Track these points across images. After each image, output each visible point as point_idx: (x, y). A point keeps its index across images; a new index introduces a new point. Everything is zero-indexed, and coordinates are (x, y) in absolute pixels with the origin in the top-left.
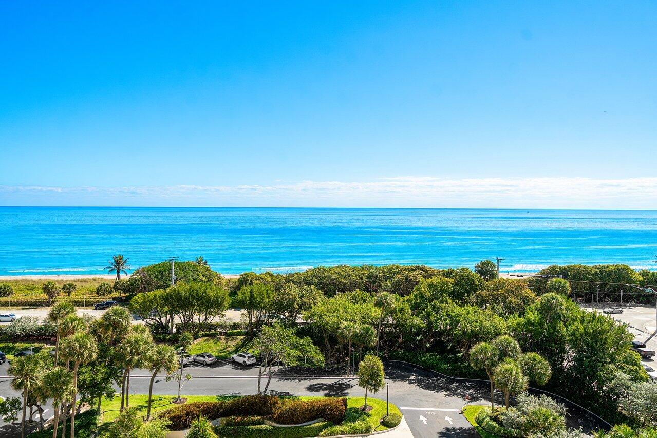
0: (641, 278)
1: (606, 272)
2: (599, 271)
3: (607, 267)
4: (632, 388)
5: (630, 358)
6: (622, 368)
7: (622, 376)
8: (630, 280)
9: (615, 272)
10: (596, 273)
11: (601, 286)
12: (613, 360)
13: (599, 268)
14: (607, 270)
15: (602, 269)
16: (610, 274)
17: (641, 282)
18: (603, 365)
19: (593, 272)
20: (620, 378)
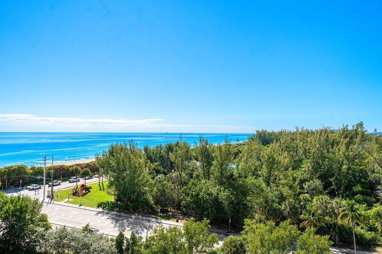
0: (32, 171)
1: (12, 170)
2: (7, 170)
3: (12, 167)
4: (46, 235)
5: (43, 218)
6: (39, 225)
7: (40, 229)
8: (26, 173)
9: (17, 169)
10: (5, 171)
11: (8, 179)
12: (33, 222)
13: (7, 168)
14: (12, 169)
15: (9, 168)
16: (14, 171)
17: (32, 174)
18: (27, 226)
19: (3, 170)
20: (40, 231)
